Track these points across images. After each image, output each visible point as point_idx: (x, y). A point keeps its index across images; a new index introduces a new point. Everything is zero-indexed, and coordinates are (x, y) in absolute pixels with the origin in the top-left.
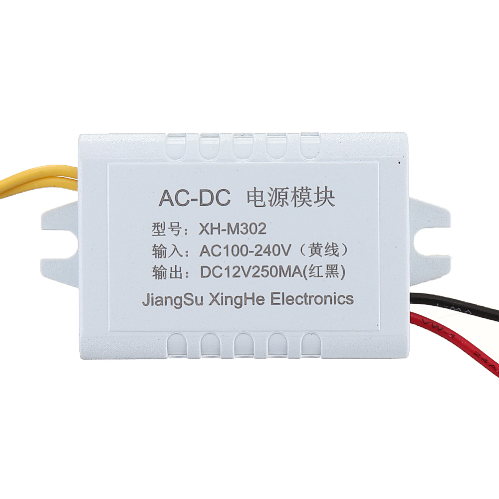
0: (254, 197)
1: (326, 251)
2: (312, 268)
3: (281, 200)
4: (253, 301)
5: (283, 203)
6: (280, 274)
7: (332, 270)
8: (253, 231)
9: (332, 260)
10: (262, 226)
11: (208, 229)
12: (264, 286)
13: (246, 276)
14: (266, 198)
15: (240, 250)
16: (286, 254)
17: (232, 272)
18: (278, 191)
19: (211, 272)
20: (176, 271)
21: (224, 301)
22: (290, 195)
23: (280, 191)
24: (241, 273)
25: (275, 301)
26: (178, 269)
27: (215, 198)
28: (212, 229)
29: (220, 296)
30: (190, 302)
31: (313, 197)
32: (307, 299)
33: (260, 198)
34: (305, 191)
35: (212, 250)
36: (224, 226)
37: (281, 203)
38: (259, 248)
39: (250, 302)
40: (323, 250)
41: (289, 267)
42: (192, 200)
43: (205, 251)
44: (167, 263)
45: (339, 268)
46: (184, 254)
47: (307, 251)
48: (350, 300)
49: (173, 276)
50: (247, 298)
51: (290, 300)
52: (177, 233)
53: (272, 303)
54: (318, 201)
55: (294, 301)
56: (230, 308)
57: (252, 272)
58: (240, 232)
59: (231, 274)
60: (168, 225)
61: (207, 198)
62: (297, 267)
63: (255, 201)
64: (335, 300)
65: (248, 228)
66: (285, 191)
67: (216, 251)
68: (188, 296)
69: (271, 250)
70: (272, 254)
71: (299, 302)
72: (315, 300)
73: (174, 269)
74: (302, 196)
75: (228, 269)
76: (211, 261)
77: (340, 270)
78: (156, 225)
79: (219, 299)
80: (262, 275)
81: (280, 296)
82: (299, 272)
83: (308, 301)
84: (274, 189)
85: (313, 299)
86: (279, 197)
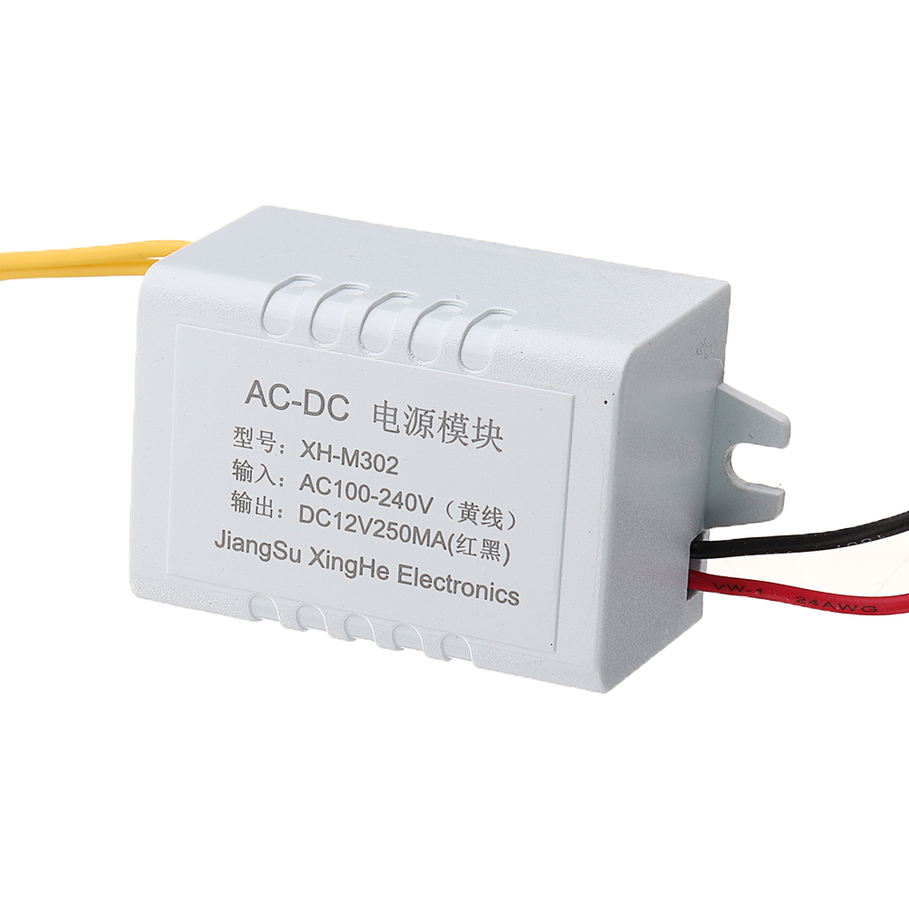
0: (384, 414)
1: (484, 519)
2: (461, 540)
3: (423, 428)
4: (373, 571)
5: (426, 432)
6: (414, 539)
7: (491, 548)
8: (379, 467)
9: (492, 534)
10: (393, 461)
11: (314, 450)
12: (391, 553)
13: (365, 533)
14: (402, 421)
15: (358, 492)
16: (425, 512)
17: (345, 522)
18: (419, 412)
19: (315, 516)
20: (264, 505)
21: (332, 562)
22: (437, 423)
23: (423, 413)
24: (357, 526)
25: (404, 578)
26: (268, 503)
27: (327, 405)
28: (320, 452)
29: (325, 554)
30: (282, 555)
31: (471, 433)
32: (451, 585)
33: (392, 419)
34: (458, 420)
35: (318, 484)
36: (337, 451)
37: (422, 433)
38: (386, 493)
39: (367, 571)
40: (479, 516)
41: (428, 532)
42: (293, 403)
43: (307, 482)
44: (254, 490)
45: (502, 546)
46: (278, 482)
47: (456, 512)
48: (514, 598)
49: (260, 511)
50: (362, 566)
51: (425, 581)
52: (268, 448)
53: (400, 581)
54: (478, 439)
55: (432, 584)
56: (338, 575)
57: (374, 528)
58: (359, 465)
59: (343, 526)
60: (256, 434)
61: (315, 404)
62: (439, 533)
63: (385, 421)
64: (493, 594)
65: (372, 460)
66: (429, 414)
67: (324, 486)
68: (279, 545)
69: (403, 501)
70: (404, 507)
71: (440, 587)
72: (463, 589)
73: (261, 502)
74: (454, 426)
75: (338, 515)
76: (316, 501)
77: (502, 551)
78: (240, 431)
79: (323, 558)
80: (388, 535)
81: (412, 572)
82: (442, 542)
83: (452, 588)
84: (414, 409)
85: (459, 586)
86: (420, 422)
